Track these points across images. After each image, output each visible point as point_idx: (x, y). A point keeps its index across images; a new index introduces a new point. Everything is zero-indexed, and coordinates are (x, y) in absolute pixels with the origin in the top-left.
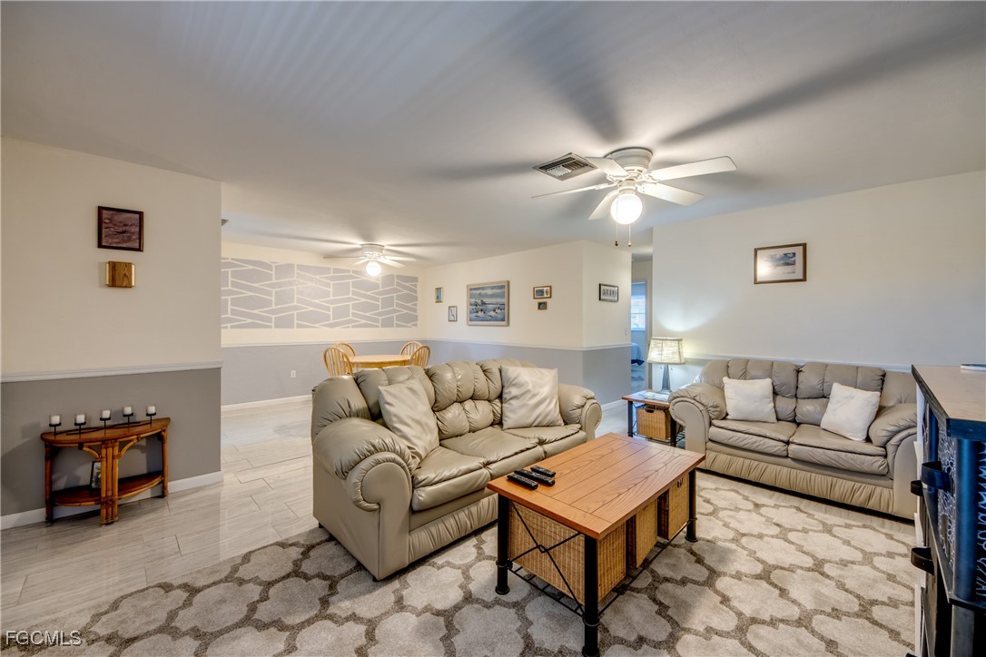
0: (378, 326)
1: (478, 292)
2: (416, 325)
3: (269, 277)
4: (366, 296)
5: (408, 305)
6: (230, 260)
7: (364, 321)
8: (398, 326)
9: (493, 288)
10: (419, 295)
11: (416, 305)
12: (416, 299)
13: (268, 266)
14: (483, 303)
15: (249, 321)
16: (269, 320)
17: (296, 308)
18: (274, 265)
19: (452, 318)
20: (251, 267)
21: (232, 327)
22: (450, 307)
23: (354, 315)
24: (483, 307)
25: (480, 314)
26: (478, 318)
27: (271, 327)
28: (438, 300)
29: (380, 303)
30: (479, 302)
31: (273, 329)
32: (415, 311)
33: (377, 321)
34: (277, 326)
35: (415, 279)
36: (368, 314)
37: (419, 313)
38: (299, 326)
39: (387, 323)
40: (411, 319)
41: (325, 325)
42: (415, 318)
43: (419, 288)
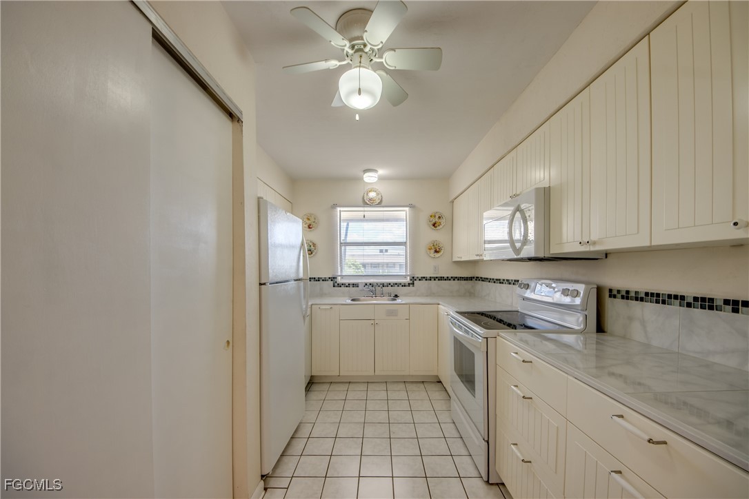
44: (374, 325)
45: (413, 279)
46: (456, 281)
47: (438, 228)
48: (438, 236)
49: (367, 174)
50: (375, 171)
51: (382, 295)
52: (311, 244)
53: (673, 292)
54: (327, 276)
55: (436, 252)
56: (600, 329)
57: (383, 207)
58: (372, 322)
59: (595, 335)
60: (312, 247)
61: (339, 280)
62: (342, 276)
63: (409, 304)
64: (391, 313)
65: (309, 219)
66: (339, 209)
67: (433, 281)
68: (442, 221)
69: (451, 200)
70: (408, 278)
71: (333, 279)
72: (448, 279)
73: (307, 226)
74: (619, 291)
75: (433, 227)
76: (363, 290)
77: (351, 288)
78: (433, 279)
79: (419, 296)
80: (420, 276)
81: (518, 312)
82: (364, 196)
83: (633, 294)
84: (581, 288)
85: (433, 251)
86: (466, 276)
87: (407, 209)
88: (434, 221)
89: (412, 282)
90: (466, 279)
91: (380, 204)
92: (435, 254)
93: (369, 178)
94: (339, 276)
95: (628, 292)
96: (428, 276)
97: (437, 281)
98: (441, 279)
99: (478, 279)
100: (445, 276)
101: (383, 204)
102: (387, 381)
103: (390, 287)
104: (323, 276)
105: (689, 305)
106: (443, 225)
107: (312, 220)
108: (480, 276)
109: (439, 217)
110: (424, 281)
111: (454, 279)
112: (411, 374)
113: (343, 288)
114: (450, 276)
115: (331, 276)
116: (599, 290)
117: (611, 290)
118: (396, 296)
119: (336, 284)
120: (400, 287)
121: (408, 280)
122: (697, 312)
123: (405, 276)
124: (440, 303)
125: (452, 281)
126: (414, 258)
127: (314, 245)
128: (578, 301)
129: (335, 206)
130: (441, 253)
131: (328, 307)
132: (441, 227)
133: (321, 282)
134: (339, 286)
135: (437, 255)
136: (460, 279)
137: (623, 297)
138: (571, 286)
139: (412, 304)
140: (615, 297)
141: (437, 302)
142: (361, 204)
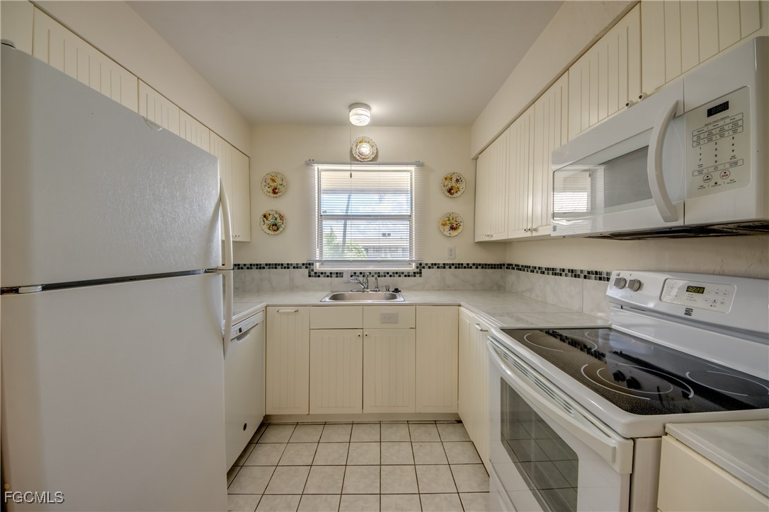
44: (363, 337)
45: (421, 266)
46: (480, 270)
47: (455, 195)
48: (455, 206)
49: (354, 111)
50: (367, 107)
51: (377, 289)
52: (276, 216)
54: (300, 262)
55: (452, 228)
57: (380, 164)
58: (360, 332)
60: (278, 219)
61: (318, 267)
62: (322, 262)
63: (416, 305)
64: (390, 319)
65: (274, 181)
66: (316, 167)
67: (447, 269)
68: (462, 186)
69: (473, 156)
70: (414, 265)
71: (308, 265)
72: (468, 266)
73: (270, 190)
75: (448, 194)
76: (349, 282)
77: (334, 280)
78: (447, 267)
79: (428, 290)
80: (430, 262)
81: (610, 329)
82: (352, 148)
85: (448, 227)
86: (493, 263)
87: (412, 168)
88: (450, 186)
89: (418, 270)
90: (493, 266)
91: (374, 160)
92: (451, 231)
93: (359, 118)
94: (318, 261)
96: (441, 262)
97: (453, 270)
98: (459, 266)
99: (510, 266)
100: (465, 262)
101: (379, 160)
102: (381, 422)
103: (388, 278)
104: (294, 262)
106: (462, 191)
107: (279, 181)
108: (514, 262)
109: (457, 180)
110: (435, 269)
111: (477, 266)
112: (418, 412)
113: (322, 279)
114: (471, 262)
115: (305, 262)
118: (397, 290)
119: (313, 273)
120: (403, 278)
121: (413, 268)
123: (409, 263)
124: (461, 304)
125: (474, 270)
126: (421, 236)
127: (281, 217)
129: (310, 163)
130: (459, 230)
131: (292, 310)
132: (459, 193)
133: (292, 270)
134: (317, 275)
135: (454, 233)
136: (484, 266)
139: (420, 305)
141: (458, 302)
142: (348, 158)
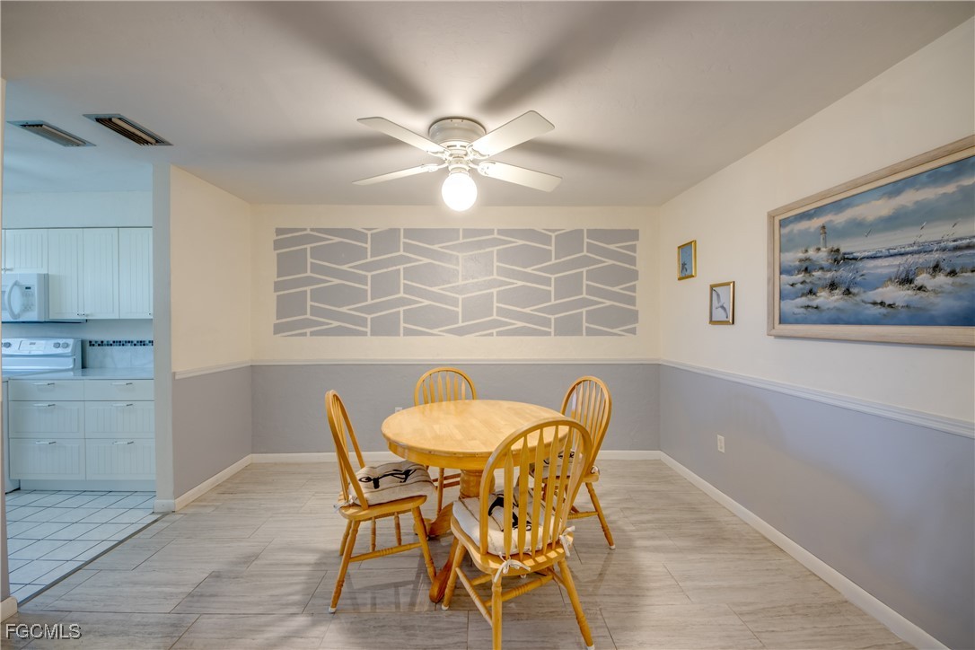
0: (548, 334)
1: (816, 223)
2: (633, 331)
3: (361, 253)
4: (526, 277)
5: (616, 289)
6: (308, 232)
7: (520, 324)
8: (591, 332)
9: (895, 189)
10: (640, 266)
11: (633, 289)
12: (634, 275)
13: (359, 236)
14: (840, 259)
15: (335, 324)
16: (363, 322)
17: (402, 302)
18: (369, 233)
19: (719, 315)
20: (337, 240)
21: (313, 334)
22: (712, 288)
23: (501, 312)
24: (844, 273)
25: (825, 299)
26: (817, 315)
27: (364, 334)
28: (685, 272)
29: (552, 289)
30: (822, 256)
31: (369, 337)
32: (632, 301)
33: (546, 323)
34: (374, 333)
35: (633, 235)
36: (527, 310)
37: (640, 306)
38: (408, 332)
39: (568, 328)
40: (623, 318)
41: (449, 331)
42: (634, 317)
43: (640, 255)
53: (127, 339)
56: (84, 367)
59: (80, 370)
74: (96, 342)
83: (105, 343)
84: (71, 342)
95: (102, 342)
105: (135, 345)
116: (83, 343)
117: (90, 342)
122: (139, 348)
128: (68, 350)
137: (99, 345)
138: (61, 341)
140: (93, 345)
